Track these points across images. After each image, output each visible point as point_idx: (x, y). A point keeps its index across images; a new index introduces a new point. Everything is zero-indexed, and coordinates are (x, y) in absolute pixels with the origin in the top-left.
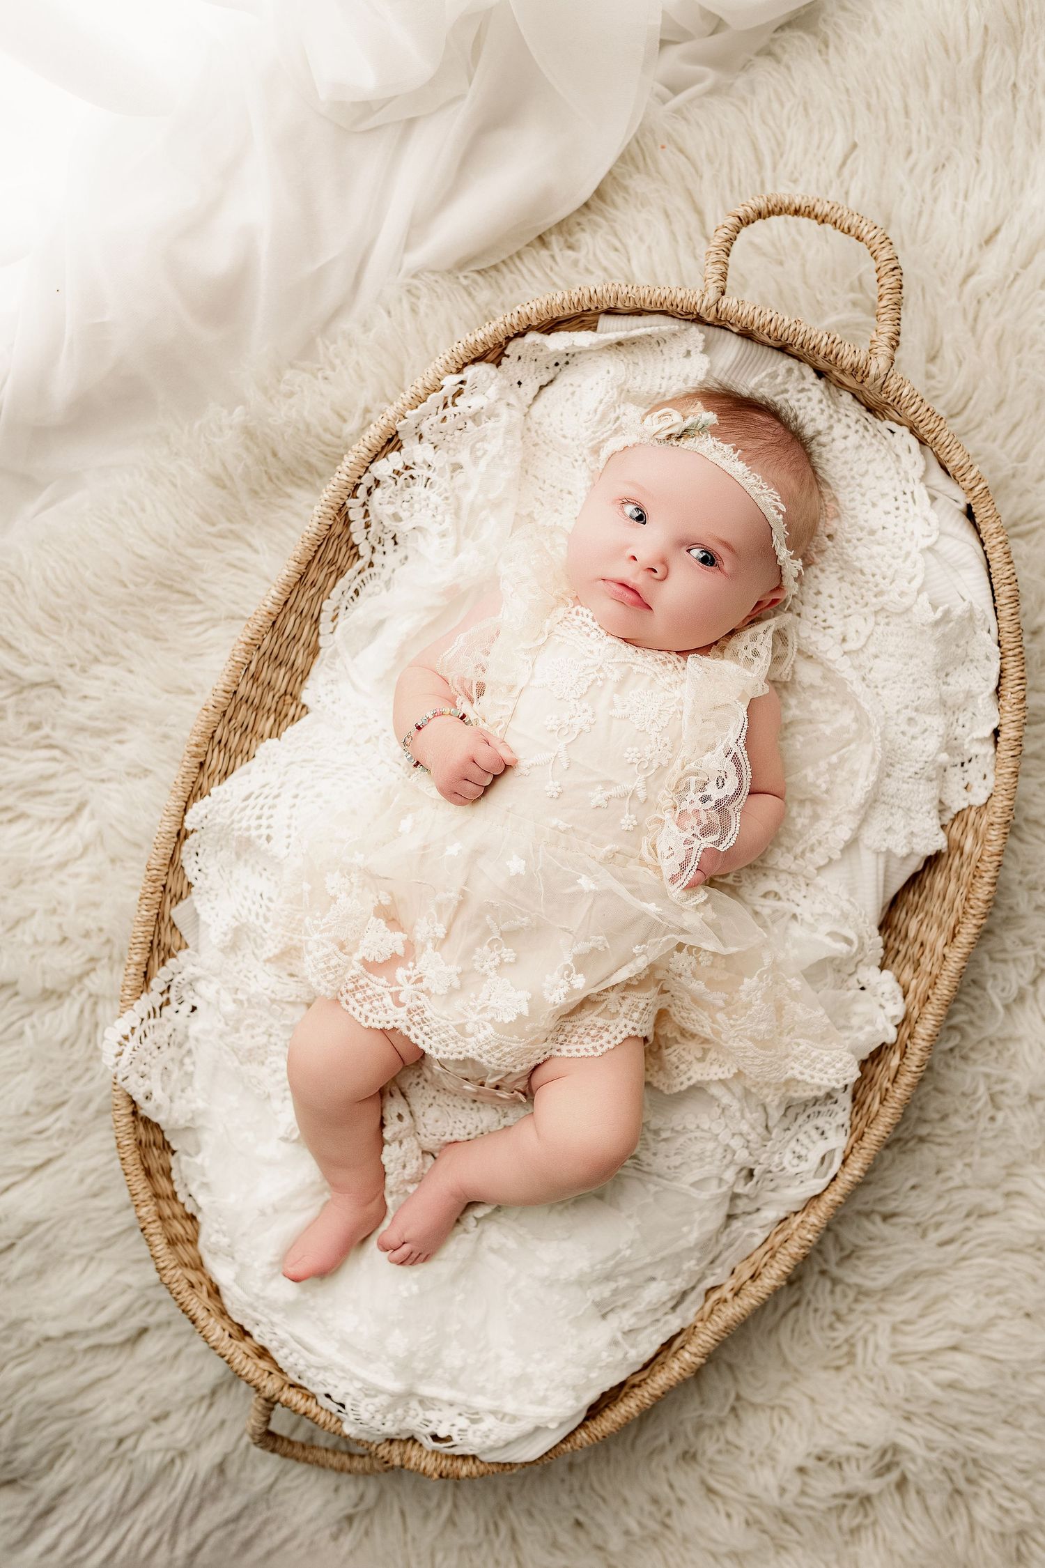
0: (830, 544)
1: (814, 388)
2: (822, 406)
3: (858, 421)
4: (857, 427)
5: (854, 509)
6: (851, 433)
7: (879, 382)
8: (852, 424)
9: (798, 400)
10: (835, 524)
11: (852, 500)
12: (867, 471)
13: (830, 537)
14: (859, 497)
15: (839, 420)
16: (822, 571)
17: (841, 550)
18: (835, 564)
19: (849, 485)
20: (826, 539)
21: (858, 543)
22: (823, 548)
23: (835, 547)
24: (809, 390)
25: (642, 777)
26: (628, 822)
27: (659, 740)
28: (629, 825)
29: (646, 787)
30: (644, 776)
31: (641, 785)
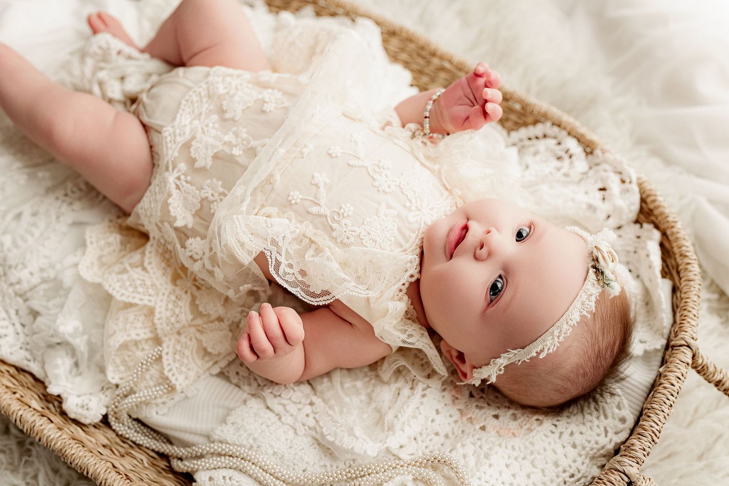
0: (478, 427)
1: (608, 439)
2: (593, 442)
4: (574, 468)
5: (506, 447)
6: (570, 461)
7: (619, 467)
8: (576, 464)
9: (598, 426)
10: (493, 433)
11: (513, 448)
12: (534, 466)
13: (483, 428)
14: (515, 454)
15: (580, 455)
16: (456, 422)
17: (471, 434)
18: (460, 431)
19: (526, 448)
20: (482, 425)
21: (477, 447)
22: (475, 422)
23: (474, 430)
24: (606, 436)
25: (328, 213)
26: (295, 197)
27: (353, 233)
28: (292, 197)
29: (319, 216)
30: (328, 215)
31: (322, 211)
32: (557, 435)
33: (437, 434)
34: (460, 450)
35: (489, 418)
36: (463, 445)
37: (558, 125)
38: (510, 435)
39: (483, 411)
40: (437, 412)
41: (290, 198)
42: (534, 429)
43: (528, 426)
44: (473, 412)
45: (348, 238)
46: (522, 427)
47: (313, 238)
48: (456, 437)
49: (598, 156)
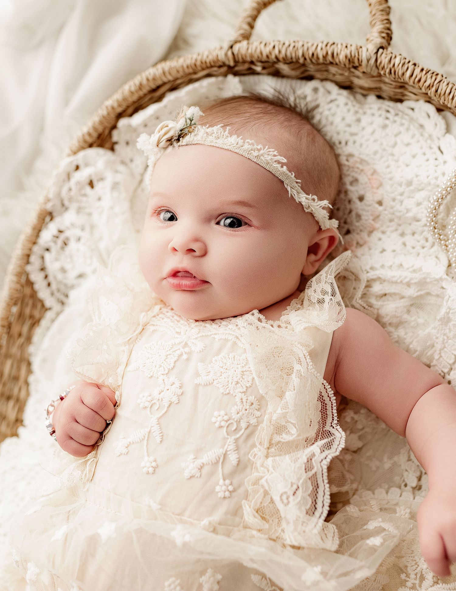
0: (381, 208)
1: (339, 97)
2: (348, 107)
3: (379, 109)
4: (380, 112)
5: (390, 173)
6: (375, 118)
7: (372, 61)
8: (375, 112)
9: (329, 109)
10: (381, 191)
11: (388, 167)
12: (396, 144)
13: (380, 203)
14: (392, 163)
15: (365, 113)
16: (383, 232)
17: (391, 211)
18: (392, 223)
19: (382, 157)
20: (377, 206)
21: (402, 198)
22: (377, 213)
23: (385, 210)
24: (336, 100)
25: (231, 439)
26: (224, 488)
27: (244, 400)
28: (225, 492)
29: (237, 449)
30: (233, 437)
31: (232, 447)
32: (356, 138)
33: (404, 244)
34: (415, 211)
35: (367, 203)
36: (408, 211)
37: (27, 257)
38: (375, 177)
39: (361, 212)
40: (383, 251)
41: (227, 494)
42: (359, 158)
43: (358, 165)
44: (366, 220)
45: (252, 404)
46: (362, 170)
47: (266, 445)
48: (400, 225)
49: (54, 206)
